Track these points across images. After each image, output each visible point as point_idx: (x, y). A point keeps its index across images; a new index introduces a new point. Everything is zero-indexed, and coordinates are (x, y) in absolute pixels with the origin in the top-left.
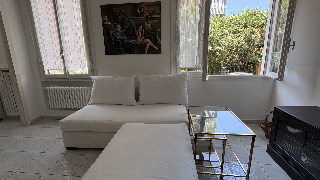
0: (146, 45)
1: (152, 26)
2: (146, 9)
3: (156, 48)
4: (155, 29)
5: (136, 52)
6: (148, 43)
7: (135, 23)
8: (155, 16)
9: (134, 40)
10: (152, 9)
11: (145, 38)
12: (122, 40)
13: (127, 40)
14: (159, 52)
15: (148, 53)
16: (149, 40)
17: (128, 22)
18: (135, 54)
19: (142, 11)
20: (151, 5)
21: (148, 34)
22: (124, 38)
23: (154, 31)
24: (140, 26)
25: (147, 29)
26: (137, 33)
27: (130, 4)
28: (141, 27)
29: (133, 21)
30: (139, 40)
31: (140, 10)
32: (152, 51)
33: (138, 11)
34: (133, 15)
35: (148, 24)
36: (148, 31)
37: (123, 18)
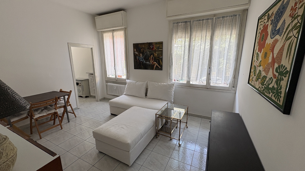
0: (154, 65)
1: (158, 55)
2: (155, 46)
3: (160, 67)
4: (159, 57)
5: (149, 69)
6: (155, 64)
7: (149, 53)
8: (160, 50)
9: (148, 62)
10: (158, 46)
11: (154, 61)
12: (142, 62)
13: (144, 62)
14: (161, 69)
15: (155, 70)
16: (156, 63)
18: (148, 69)
19: (153, 47)
20: (158, 44)
21: (155, 59)
22: (143, 60)
23: (158, 57)
24: (151, 55)
25: (155, 56)
26: (150, 58)
27: (147, 43)
28: (152, 55)
29: (148, 52)
30: (151, 62)
31: (152, 46)
32: (157, 68)
33: (151, 46)
34: (148, 49)
35: (156, 53)
36: (155, 57)
37: (143, 50)
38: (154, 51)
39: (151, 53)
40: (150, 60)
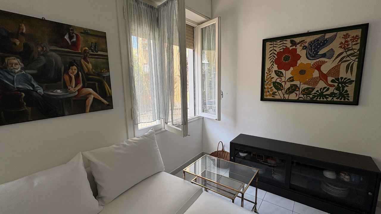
0: (87, 98)
1: (95, 67)
3: (105, 102)
4: (101, 72)
5: (66, 112)
6: (90, 94)
7: (59, 58)
8: (99, 53)
9: (59, 91)
11: (83, 87)
12: (26, 91)
16: (91, 90)
17: (43, 55)
18: (63, 115)
19: (74, 40)
20: (91, 35)
21: (89, 80)
22: (33, 86)
23: (99, 75)
24: (71, 64)
25: (86, 71)
26: (67, 78)
27: (43, 20)
28: (75, 67)
29: (54, 54)
30: (72, 89)
31: (71, 38)
32: (98, 106)
33: (66, 37)
34: (53, 42)
36: (88, 74)
38: (79, 53)
39: (69, 60)
40: (68, 84)
